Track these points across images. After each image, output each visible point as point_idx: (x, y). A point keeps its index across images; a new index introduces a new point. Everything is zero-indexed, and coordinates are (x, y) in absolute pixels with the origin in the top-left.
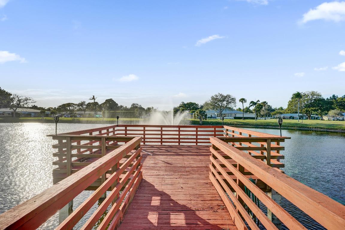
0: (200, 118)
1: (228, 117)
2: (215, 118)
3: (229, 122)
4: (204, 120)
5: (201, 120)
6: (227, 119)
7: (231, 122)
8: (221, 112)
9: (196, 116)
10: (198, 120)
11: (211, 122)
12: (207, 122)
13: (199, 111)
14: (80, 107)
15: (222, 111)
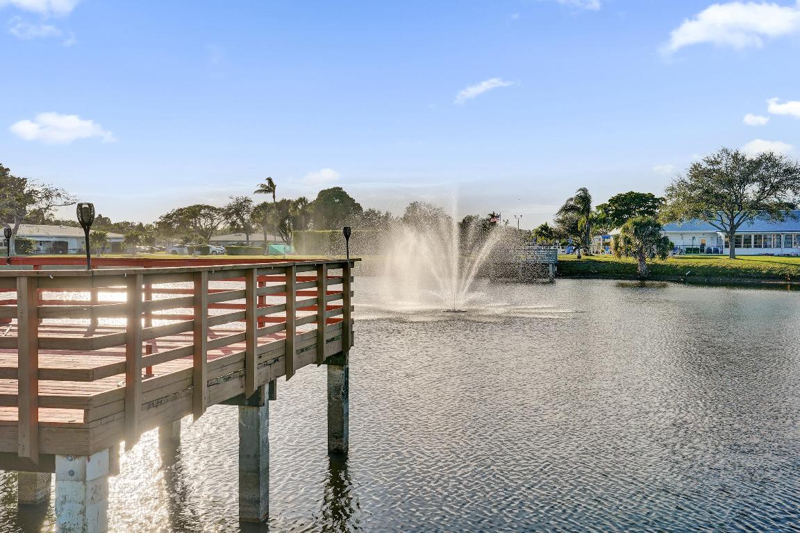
0: (639, 254)
1: (779, 246)
2: (716, 251)
3: (763, 265)
4: (657, 260)
5: (642, 260)
6: (772, 255)
7: (771, 266)
8: (733, 228)
9: (622, 244)
10: (631, 260)
11: (686, 268)
12: (671, 266)
13: (635, 224)
14: (234, 217)
15: (738, 224)
